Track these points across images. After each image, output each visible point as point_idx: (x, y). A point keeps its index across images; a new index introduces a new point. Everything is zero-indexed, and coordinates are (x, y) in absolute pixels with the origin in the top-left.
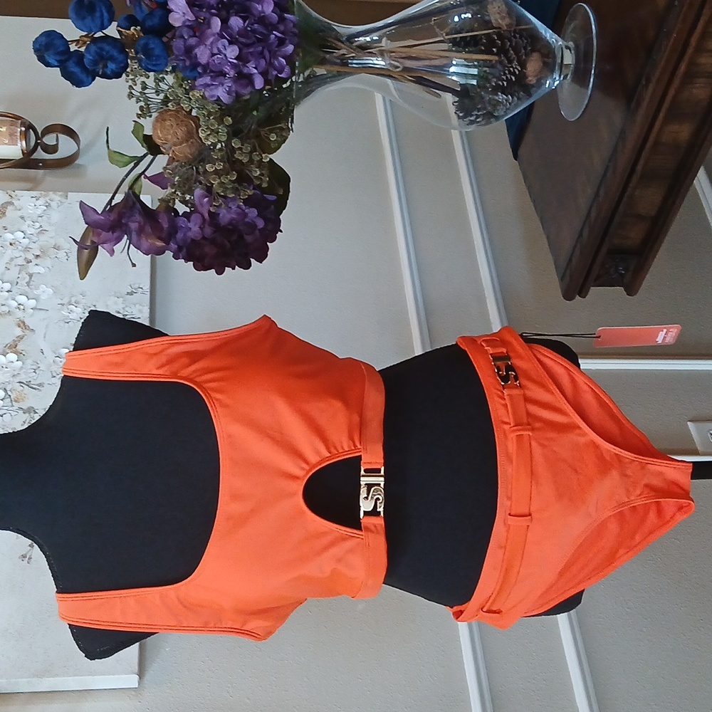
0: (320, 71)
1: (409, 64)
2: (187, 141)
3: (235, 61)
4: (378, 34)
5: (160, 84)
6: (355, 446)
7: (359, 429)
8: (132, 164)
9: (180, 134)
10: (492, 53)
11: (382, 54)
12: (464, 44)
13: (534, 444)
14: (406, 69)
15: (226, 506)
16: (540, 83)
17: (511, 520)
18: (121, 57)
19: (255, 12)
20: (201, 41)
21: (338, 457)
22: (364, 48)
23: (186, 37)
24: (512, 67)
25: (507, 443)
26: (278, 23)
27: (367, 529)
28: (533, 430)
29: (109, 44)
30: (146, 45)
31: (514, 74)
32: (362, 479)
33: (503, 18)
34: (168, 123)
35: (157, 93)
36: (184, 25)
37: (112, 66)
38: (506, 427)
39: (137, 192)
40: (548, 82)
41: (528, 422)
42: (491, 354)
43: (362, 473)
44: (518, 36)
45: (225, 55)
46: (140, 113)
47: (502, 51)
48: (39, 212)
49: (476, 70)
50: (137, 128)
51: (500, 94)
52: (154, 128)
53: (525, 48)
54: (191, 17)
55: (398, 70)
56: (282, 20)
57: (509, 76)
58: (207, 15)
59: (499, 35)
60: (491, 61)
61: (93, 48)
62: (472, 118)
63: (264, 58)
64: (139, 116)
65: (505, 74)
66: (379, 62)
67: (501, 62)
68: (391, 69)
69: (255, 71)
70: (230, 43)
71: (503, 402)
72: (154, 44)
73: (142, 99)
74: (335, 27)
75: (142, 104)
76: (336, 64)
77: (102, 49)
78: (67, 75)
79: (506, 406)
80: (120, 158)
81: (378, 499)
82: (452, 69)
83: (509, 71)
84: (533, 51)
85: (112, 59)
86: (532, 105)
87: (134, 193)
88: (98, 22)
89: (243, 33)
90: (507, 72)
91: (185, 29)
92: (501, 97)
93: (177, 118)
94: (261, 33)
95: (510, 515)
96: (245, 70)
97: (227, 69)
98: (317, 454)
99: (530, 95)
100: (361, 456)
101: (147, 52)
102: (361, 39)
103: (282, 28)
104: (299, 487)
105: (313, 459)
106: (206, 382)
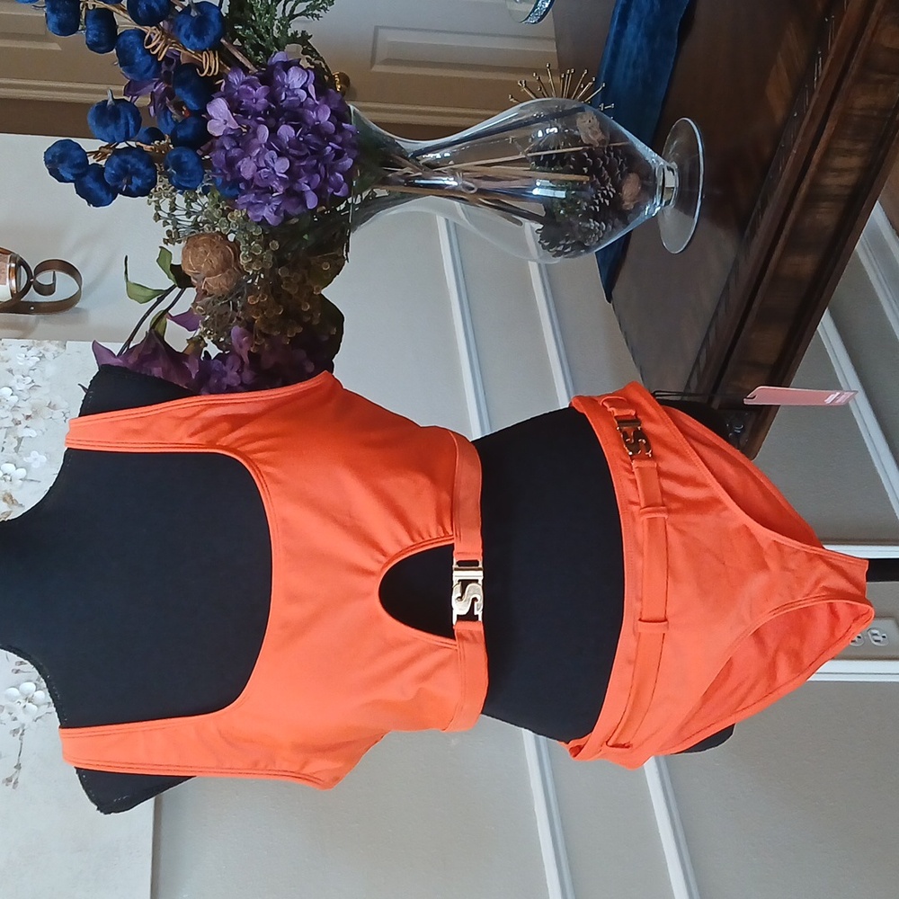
0: (381, 192)
1: (485, 185)
2: (223, 271)
3: (285, 176)
4: (448, 149)
5: (192, 204)
6: (445, 531)
7: (450, 510)
8: (155, 300)
9: (215, 262)
10: (582, 173)
11: (453, 173)
12: (549, 163)
13: (669, 528)
14: (481, 192)
15: (280, 610)
16: (638, 208)
17: (643, 627)
18: (148, 172)
19: (309, 121)
20: (246, 152)
21: (422, 547)
22: (432, 166)
23: (228, 148)
24: (606, 189)
25: (636, 529)
26: (335, 133)
27: (462, 637)
28: (669, 511)
29: (134, 156)
30: (178, 158)
31: (607, 197)
32: (455, 573)
33: (595, 133)
34: (201, 249)
35: (189, 214)
36: (225, 135)
37: (137, 182)
38: (635, 508)
39: (160, 331)
40: (647, 208)
41: (664, 502)
42: (616, 417)
43: (455, 566)
44: (612, 154)
45: (273, 169)
46: (167, 238)
47: (594, 171)
48: (31, 363)
49: (564, 192)
50: (164, 256)
51: (591, 220)
52: (184, 255)
53: (621, 168)
54: (233, 125)
55: (472, 192)
56: (339, 129)
57: (602, 200)
58: (253, 123)
59: (590, 153)
60: (581, 182)
61: (116, 160)
62: (559, 249)
63: (319, 173)
64: (166, 242)
65: (597, 197)
66: (451, 182)
67: (593, 184)
68: (463, 190)
69: (308, 188)
70: (280, 155)
71: (631, 477)
72: (187, 157)
73: (170, 221)
74: (399, 142)
75: (170, 227)
76: (400, 184)
77: (126, 162)
78: (82, 191)
79: (634, 482)
80: (142, 292)
81: (475, 599)
82: (536, 192)
83: (603, 194)
84: (629, 171)
85: (138, 173)
86: (629, 235)
87: (157, 333)
88: (123, 130)
89: (294, 143)
90: (600, 195)
91: (226, 139)
92: (593, 224)
93: (212, 244)
94: (315, 145)
95: (640, 620)
96: (296, 187)
97: (275, 184)
98: (396, 543)
99: (627, 224)
100: (453, 544)
101: (179, 165)
102: (429, 155)
103: (339, 139)
104: (374, 585)
105: (392, 549)
106: (255, 452)
